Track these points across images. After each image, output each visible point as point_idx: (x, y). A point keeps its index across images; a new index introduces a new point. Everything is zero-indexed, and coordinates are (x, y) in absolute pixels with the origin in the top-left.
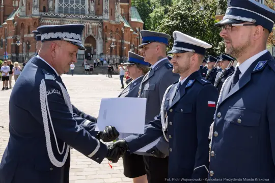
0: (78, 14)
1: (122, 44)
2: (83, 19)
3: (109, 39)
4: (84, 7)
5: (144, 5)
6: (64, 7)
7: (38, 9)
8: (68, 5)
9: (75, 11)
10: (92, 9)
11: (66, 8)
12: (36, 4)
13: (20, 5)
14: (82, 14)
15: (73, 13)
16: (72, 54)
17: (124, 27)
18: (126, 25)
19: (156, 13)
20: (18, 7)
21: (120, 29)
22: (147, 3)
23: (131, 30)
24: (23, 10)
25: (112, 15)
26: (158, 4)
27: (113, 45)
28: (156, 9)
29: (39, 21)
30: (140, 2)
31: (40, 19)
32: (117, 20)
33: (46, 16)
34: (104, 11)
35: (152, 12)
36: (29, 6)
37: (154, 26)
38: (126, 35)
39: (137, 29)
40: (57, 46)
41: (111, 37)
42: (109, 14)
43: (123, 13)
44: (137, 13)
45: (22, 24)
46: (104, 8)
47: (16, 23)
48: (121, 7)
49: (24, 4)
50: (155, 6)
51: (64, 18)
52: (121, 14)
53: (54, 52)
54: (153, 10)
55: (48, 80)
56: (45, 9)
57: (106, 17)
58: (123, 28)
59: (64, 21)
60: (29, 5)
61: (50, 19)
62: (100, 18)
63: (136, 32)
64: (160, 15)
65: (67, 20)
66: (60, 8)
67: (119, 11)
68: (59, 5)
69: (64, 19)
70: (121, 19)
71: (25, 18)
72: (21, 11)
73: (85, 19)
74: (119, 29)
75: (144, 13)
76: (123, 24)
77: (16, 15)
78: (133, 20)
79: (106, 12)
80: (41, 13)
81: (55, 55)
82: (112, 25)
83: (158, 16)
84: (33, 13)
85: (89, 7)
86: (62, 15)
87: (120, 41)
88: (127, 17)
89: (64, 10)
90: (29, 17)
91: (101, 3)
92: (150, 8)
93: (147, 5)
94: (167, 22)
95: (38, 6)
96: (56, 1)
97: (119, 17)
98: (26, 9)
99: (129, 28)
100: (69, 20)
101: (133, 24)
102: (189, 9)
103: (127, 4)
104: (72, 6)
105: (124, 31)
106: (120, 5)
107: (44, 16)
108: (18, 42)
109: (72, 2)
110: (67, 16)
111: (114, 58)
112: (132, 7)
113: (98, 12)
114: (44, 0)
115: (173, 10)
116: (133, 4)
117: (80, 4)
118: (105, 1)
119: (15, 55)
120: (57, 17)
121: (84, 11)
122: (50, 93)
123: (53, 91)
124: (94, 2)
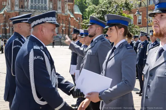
0: (42, 9)
1: (69, 28)
3: (61, 24)
4: (46, 5)
5: (82, 4)
7: (18, 7)
10: (51, 7)
11: (35, 6)
12: (17, 4)
13: (7, 4)
14: (45, 9)
15: (39, 9)
17: (70, 17)
18: (72, 16)
19: (89, 8)
20: (6, 5)
21: (68, 18)
22: (84, 2)
23: (75, 19)
24: (9, 8)
25: (63, 10)
26: (91, 3)
27: (64, 28)
28: (90, 6)
30: (80, 2)
31: (19, 13)
32: (66, 13)
33: (23, 11)
34: (58, 8)
35: (87, 8)
36: (13, 5)
38: (72, 22)
39: (78, 18)
41: (63, 23)
42: (61, 9)
43: (70, 8)
44: (78, 8)
46: (58, 6)
47: (5, 15)
48: (69, 5)
49: (10, 3)
50: (89, 4)
51: (34, 12)
52: (69, 9)
54: (88, 6)
55: (35, 49)
56: (22, 7)
57: (60, 11)
58: (69, 18)
63: (78, 20)
64: (91, 9)
66: (32, 6)
67: (67, 8)
68: (31, 4)
69: (34, 13)
70: (69, 13)
71: (10, 12)
72: (8, 8)
75: (82, 8)
76: (70, 15)
77: (5, 11)
78: (75, 13)
79: (59, 8)
80: (20, 9)
82: (63, 16)
83: (91, 10)
84: (15, 9)
85: (49, 5)
86: (33, 10)
87: (68, 26)
88: (72, 11)
89: (34, 7)
90: (13, 12)
91: (56, 3)
92: (86, 5)
93: (84, 4)
94: (95, 15)
95: (18, 5)
96: (29, 2)
97: (67, 11)
98: (11, 7)
99: (73, 18)
100: (37, 13)
101: (76, 16)
102: (107, 8)
103: (72, 3)
104: (39, 5)
105: (70, 19)
106: (68, 4)
107: (22, 11)
108: (7, 27)
109: (39, 3)
110: (36, 11)
111: (64, 36)
112: (75, 5)
113: (55, 8)
114: (21, 1)
115: (98, 8)
116: (76, 3)
117: (44, 3)
118: (59, 2)
119: (4, 35)
120: (30, 12)
121: (46, 7)
122: (36, 58)
123: (38, 57)
124: (52, 2)
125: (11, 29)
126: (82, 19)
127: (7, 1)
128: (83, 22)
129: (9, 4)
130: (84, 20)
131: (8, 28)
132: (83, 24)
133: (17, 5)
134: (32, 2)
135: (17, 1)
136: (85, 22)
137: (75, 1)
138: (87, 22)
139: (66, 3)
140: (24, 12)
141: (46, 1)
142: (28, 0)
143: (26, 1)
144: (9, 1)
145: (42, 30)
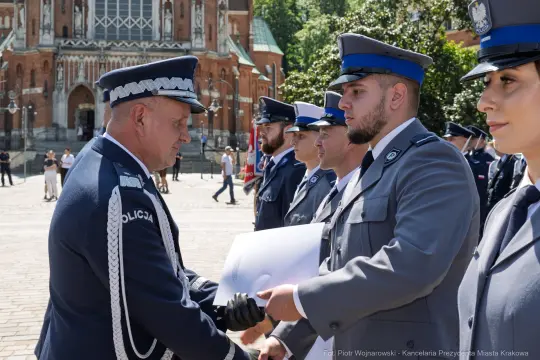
0: (137, 39)
1: (235, 104)
2: (147, 50)
3: (205, 93)
4: (151, 23)
5: (282, 13)
6: (106, 26)
7: (52, 33)
8: (115, 22)
9: (130, 34)
10: (168, 27)
11: (112, 28)
12: (47, 21)
13: (15, 25)
14: (145, 39)
15: (126, 38)
17: (239, 65)
18: (243, 60)
19: (310, 29)
20: (11, 29)
21: (231, 70)
22: (291, 8)
23: (255, 71)
24: (21, 36)
25: (210, 39)
26: (316, 11)
27: (216, 106)
28: (311, 21)
29: (54, 59)
30: (274, 7)
31: (55, 54)
32: (222, 50)
33: (69, 48)
34: (193, 31)
35: (301, 28)
36: (33, 27)
37: (305, 61)
38: (243, 82)
39: (268, 67)
40: (145, 110)
41: (211, 89)
42: (204, 37)
43: (236, 32)
44: (266, 27)
45: (19, 66)
46: (193, 25)
47: (5, 63)
48: (232, 19)
50: (307, 13)
51: (108, 49)
52: (232, 36)
53: (140, 124)
54: (303, 23)
56: (65, 33)
57: (199, 43)
58: (235, 68)
59: (107, 56)
60: (33, 25)
61: (77, 52)
62: (186, 46)
63: (267, 75)
64: (318, 33)
65: (112, 53)
66: (99, 28)
67: (226, 29)
68: (97, 22)
69: (107, 52)
70: (232, 48)
71: (25, 53)
72: (17, 39)
73: (153, 49)
74: (227, 70)
75: (283, 29)
76: (237, 58)
77: (6, 48)
78: (257, 48)
79: (198, 32)
80: (57, 41)
81: (144, 131)
82: (210, 61)
83: (316, 37)
84: (41, 42)
85: (160, 22)
86: (103, 43)
87: (231, 97)
88: (246, 43)
89: (106, 31)
90: (33, 51)
91: (186, 15)
92: (298, 19)
93: (290, 12)
94: (334, 52)
95: (52, 27)
96: (90, 13)
97: (228, 43)
98: (27, 33)
99: (250, 68)
100: (118, 53)
101: (259, 58)
102: (384, 22)
103: (245, 13)
104: (124, 22)
105: (238, 73)
106: (230, 16)
107: (64, 48)
108: (12, 107)
109: (124, 14)
110: (112, 45)
111: (217, 137)
112: (255, 20)
113: (181, 34)
114: (64, 12)
115: (347, 25)
116: (257, 12)
117: (141, 17)
118: (196, 9)
119: (3, 134)
120: (92, 48)
121: (150, 32)
122: (131, 219)
123: (138, 214)
124: (171, 12)
125: (25, 113)
126: (281, 69)
127: (16, 14)
128: (290, 82)
129: (20, 24)
130: (294, 74)
131: (14, 111)
132: (290, 87)
133: (49, 25)
134: (99, 13)
135: (47, 13)
136: (296, 78)
137: (254, 4)
138: (304, 81)
139: (223, 12)
140: (72, 52)
141: (150, 8)
142: (87, 7)
143: (81, 10)
144: (22, 12)
145: (140, 120)
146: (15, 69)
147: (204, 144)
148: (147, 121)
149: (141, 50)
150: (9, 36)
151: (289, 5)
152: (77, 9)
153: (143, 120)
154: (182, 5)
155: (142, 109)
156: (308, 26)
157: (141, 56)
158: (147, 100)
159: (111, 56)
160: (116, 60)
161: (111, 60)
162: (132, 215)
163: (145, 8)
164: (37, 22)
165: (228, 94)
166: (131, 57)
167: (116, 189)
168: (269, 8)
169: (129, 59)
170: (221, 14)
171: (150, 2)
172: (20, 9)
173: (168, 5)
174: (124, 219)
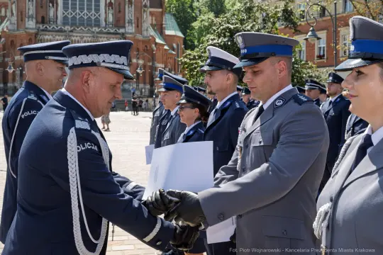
0: (91, 26)
1: (153, 68)
2: (97, 33)
3: (134, 61)
4: (99, 15)
5: (184, 11)
6: (70, 17)
7: (34, 20)
8: (76, 14)
9: (85, 22)
10: (111, 18)
11: (74, 18)
12: (31, 13)
13: (9, 14)
14: (95, 26)
15: (83, 25)
16: (115, 86)
17: (156, 44)
18: (158, 41)
19: (201, 21)
20: (6, 16)
21: (150, 47)
22: (189, 7)
23: (166, 47)
24: (13, 22)
25: (138, 26)
26: (204, 9)
27: (141, 70)
28: (202, 16)
29: (36, 37)
30: (179, 6)
31: (36, 34)
32: (145, 33)
33: (46, 30)
34: (127, 21)
35: (196, 20)
36: (22, 16)
37: (198, 41)
38: (159, 55)
39: (175, 45)
40: (91, 75)
41: (138, 58)
42: (134, 25)
43: (154, 22)
44: (174, 20)
45: (12, 41)
46: (127, 18)
47: (3, 39)
48: (152, 14)
50: (200, 11)
51: (72, 31)
52: (152, 25)
53: (86, 84)
54: (197, 17)
56: (43, 20)
57: (130, 29)
58: (153, 45)
59: (71, 36)
60: (22, 14)
61: (51, 33)
62: (122, 31)
63: (173, 50)
64: (207, 24)
65: (74, 34)
66: (65, 18)
67: (148, 20)
68: (64, 14)
69: (71, 34)
70: (152, 32)
71: (17, 33)
72: (11, 23)
73: (101, 32)
74: (148, 47)
75: (184, 22)
76: (155, 39)
77: (3, 29)
78: (168, 32)
79: (130, 22)
80: (38, 25)
81: (88, 89)
82: (139, 41)
83: (205, 26)
84: (27, 26)
85: (105, 15)
86: (67, 28)
87: (151, 64)
88: (160, 29)
89: (70, 20)
90: (21, 32)
91: (122, 10)
92: (194, 14)
93: (189, 10)
94: (212, 40)
95: (34, 16)
96: (59, 8)
97: (149, 29)
98: (17, 20)
99: (163, 45)
100: (78, 35)
101: (169, 39)
102: (242, 22)
103: (160, 10)
104: (82, 14)
105: (155, 49)
106: (150, 12)
107: (43, 30)
108: (10, 68)
109: (82, 9)
110: (74, 29)
111: (142, 89)
112: (166, 15)
113: (119, 22)
114: (42, 7)
115: (220, 24)
116: (168, 9)
117: (93, 12)
118: (129, 7)
119: (2, 85)
120: (61, 31)
121: (99, 21)
122: (83, 149)
123: (87, 145)
124: (112, 8)
125: (18, 72)
126: (183, 46)
127: (9, 7)
128: (186, 57)
129: (12, 14)
130: (189, 52)
131: (11, 71)
132: (186, 60)
133: (32, 15)
134: (66, 7)
135: (31, 7)
136: (190, 55)
137: (166, 5)
138: (194, 56)
139: (146, 9)
140: (47, 33)
141: (99, 6)
142: (57, 4)
143: (53, 6)
144: (14, 6)
145: (87, 82)
146: (9, 43)
147: (133, 93)
148: (92, 83)
149: (94, 32)
150: (5, 22)
151: (188, 5)
152: (51, 5)
153: (89, 82)
154: (119, 4)
155: (89, 74)
156: (200, 19)
157: (93, 37)
158: (93, 69)
159: (74, 36)
160: (77, 39)
161: (73, 39)
162: (84, 146)
163: (95, 5)
164: (24, 13)
165: (149, 62)
166: (87, 37)
167: (73, 130)
168: (175, 7)
169: (85, 38)
170: (144, 11)
171: (99, 1)
172: (12, 4)
173: (111, 4)
174: (78, 149)
